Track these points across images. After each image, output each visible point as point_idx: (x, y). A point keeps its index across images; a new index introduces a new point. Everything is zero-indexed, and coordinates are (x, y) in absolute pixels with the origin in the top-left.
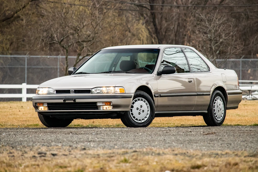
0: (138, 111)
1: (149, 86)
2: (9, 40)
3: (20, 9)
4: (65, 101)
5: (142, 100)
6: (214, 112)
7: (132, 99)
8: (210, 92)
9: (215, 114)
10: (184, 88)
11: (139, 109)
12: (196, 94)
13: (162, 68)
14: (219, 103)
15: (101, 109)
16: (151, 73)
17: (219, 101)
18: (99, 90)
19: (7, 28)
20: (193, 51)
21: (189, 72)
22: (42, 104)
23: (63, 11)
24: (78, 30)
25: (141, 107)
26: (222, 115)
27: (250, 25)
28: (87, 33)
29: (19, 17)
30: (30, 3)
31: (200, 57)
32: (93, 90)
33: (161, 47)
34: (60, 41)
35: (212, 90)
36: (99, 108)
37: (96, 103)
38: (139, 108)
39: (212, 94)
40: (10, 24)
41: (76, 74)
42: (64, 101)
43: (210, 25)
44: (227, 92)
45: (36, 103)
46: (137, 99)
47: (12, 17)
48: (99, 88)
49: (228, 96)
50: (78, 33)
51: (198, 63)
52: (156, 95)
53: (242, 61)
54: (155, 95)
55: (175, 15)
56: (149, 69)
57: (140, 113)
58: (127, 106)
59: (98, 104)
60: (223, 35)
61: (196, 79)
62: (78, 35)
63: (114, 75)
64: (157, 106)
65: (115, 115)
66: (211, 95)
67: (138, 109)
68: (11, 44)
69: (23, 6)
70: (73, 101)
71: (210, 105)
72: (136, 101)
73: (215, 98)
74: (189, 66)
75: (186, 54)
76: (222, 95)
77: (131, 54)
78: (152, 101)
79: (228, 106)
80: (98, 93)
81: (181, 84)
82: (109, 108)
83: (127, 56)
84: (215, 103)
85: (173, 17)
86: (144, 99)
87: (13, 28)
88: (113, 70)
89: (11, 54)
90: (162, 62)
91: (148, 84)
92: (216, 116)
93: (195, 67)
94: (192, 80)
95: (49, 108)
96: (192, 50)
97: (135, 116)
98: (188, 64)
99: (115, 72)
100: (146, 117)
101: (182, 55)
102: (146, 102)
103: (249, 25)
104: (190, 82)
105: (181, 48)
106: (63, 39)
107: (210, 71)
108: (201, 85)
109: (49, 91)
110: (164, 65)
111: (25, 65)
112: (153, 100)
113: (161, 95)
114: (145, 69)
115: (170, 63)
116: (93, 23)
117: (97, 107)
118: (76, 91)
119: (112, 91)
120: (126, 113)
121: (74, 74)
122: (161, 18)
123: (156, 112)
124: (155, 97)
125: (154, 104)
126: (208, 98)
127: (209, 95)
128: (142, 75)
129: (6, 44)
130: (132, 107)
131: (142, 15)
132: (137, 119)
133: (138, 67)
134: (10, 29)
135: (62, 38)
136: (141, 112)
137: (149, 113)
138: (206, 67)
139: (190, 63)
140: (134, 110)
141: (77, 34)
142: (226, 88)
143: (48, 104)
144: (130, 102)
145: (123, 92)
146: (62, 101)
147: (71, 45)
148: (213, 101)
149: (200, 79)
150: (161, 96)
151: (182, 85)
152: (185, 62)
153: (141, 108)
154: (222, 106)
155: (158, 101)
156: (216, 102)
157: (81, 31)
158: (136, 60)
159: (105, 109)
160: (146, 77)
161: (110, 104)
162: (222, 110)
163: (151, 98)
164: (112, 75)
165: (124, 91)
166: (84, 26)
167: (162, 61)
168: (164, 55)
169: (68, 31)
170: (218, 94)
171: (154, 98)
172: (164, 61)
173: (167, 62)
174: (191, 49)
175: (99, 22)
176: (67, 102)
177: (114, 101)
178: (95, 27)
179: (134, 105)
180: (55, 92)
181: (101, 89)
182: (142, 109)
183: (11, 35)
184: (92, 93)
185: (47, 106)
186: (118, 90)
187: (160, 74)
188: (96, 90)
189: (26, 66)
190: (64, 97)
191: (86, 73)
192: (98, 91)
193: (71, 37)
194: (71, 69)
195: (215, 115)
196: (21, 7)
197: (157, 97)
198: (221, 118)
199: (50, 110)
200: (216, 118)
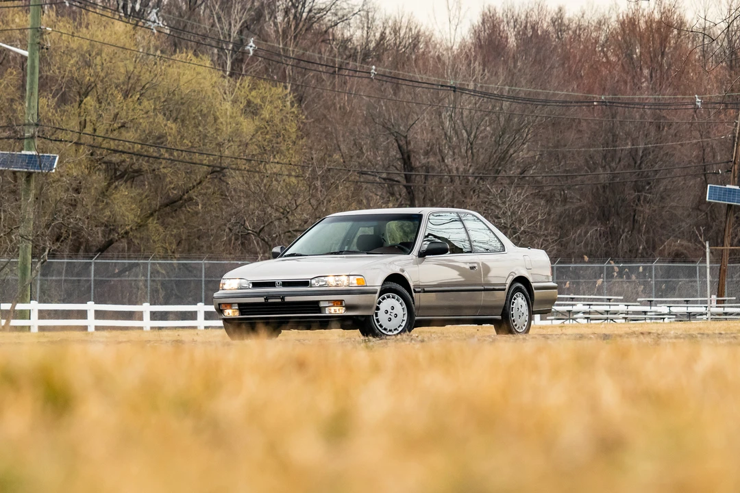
0: (388, 316)
1: (406, 275)
2: (175, 236)
3: (194, 187)
4: (268, 299)
5: (393, 298)
6: (512, 319)
7: (377, 295)
8: (505, 285)
9: (514, 321)
10: (463, 279)
11: (389, 313)
12: (483, 288)
13: (426, 246)
14: (520, 302)
15: (327, 312)
16: (409, 254)
17: (520, 299)
18: (323, 281)
19: (172, 217)
20: (478, 219)
21: (471, 252)
22: (230, 305)
23: (262, 181)
24: (288, 212)
25: (393, 309)
26: (526, 324)
27: (569, 212)
28: (303, 218)
29: (191, 199)
30: (209, 176)
31: (490, 229)
32: (313, 282)
33: (425, 211)
34: (258, 231)
35: (509, 282)
36: (323, 311)
37: (317, 302)
38: (390, 310)
39: (509, 289)
40: (176, 210)
41: (285, 256)
42: (265, 299)
43: (504, 203)
44: (533, 285)
45: (219, 304)
46: (385, 295)
47: (181, 199)
48: (323, 278)
49: (535, 291)
50: (287, 218)
51: (487, 239)
52: (417, 290)
53: (557, 267)
54: (414, 290)
55: (447, 195)
56: (404, 248)
57: (390, 320)
58: (368, 307)
59: (322, 304)
60: (526, 220)
61: (483, 264)
62: (289, 220)
63: (347, 257)
64: (419, 308)
65: (350, 323)
66: (507, 290)
67: (387, 312)
68: (179, 244)
69: (198, 181)
70: (280, 300)
71: (505, 306)
72: (384, 299)
73: (513, 294)
74: (471, 244)
75: (466, 223)
76: (525, 290)
77: (375, 223)
78: (411, 299)
79: (535, 309)
80: (320, 286)
81: (458, 273)
82: (340, 311)
83: (369, 227)
84: (513, 303)
85: (444, 198)
86: (396, 296)
87: (183, 217)
88: (346, 250)
89: (178, 259)
90: (427, 237)
91: (403, 271)
92: (516, 325)
93: (481, 245)
94: (476, 265)
95: (242, 312)
96: (477, 217)
97: (383, 325)
98: (469, 240)
99: (349, 252)
100: (400, 326)
101: (459, 225)
102: (401, 300)
103: (567, 212)
104: (472, 268)
105: (457, 213)
106: (264, 227)
107: (504, 251)
108: (490, 274)
109: (240, 284)
110: (428, 241)
111: (201, 277)
112: (413, 298)
113: (426, 289)
114: (399, 247)
115: (439, 238)
116: (311, 201)
117: (319, 310)
118: (285, 284)
119: (344, 282)
120: (368, 318)
121: (281, 257)
122: (424, 198)
123: (416, 318)
124: (415, 292)
125: (414, 303)
126: (502, 295)
127: (504, 290)
128: (391, 257)
129: (170, 244)
130: (378, 309)
131: (392, 194)
132: (385, 329)
133: (386, 245)
134: (177, 219)
135: (262, 226)
136: (393, 317)
137: (405, 318)
138: (499, 245)
139: (472, 239)
140: (381, 313)
141: (286, 220)
142: (531, 280)
143: (240, 305)
144: (374, 301)
145: (362, 284)
146: (262, 300)
147: (277, 236)
148: (510, 299)
149: (489, 264)
150: (425, 292)
151: (459, 275)
152: (464, 236)
153: (392, 311)
154: (525, 309)
155: (420, 299)
156: (516, 301)
157: (293, 214)
158: (383, 235)
159: (333, 311)
160: (400, 260)
161: (341, 304)
162: (525, 315)
163: (408, 294)
164: (343, 257)
165: (363, 282)
166: (297, 206)
167: (426, 234)
168: (429, 225)
169: (271, 215)
170: (518, 289)
171: (414, 294)
172: (429, 234)
173: (435, 237)
174: (473, 215)
175: (322, 199)
176: (270, 301)
177: (348, 299)
178: (315, 207)
179: (381, 306)
180: (251, 285)
181: (326, 279)
182: (395, 312)
183: (179, 228)
184: (311, 287)
185: (237, 308)
186: (354, 281)
187: (422, 255)
188: (318, 282)
189: (203, 279)
190: (266, 294)
191: (301, 255)
192: (321, 283)
193: (276, 223)
194: (277, 249)
195: (514, 324)
196: (195, 184)
197: (419, 292)
198: (524, 328)
199: (242, 315)
200: (516, 328)
